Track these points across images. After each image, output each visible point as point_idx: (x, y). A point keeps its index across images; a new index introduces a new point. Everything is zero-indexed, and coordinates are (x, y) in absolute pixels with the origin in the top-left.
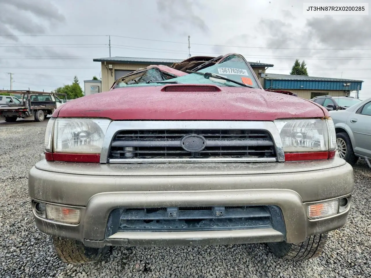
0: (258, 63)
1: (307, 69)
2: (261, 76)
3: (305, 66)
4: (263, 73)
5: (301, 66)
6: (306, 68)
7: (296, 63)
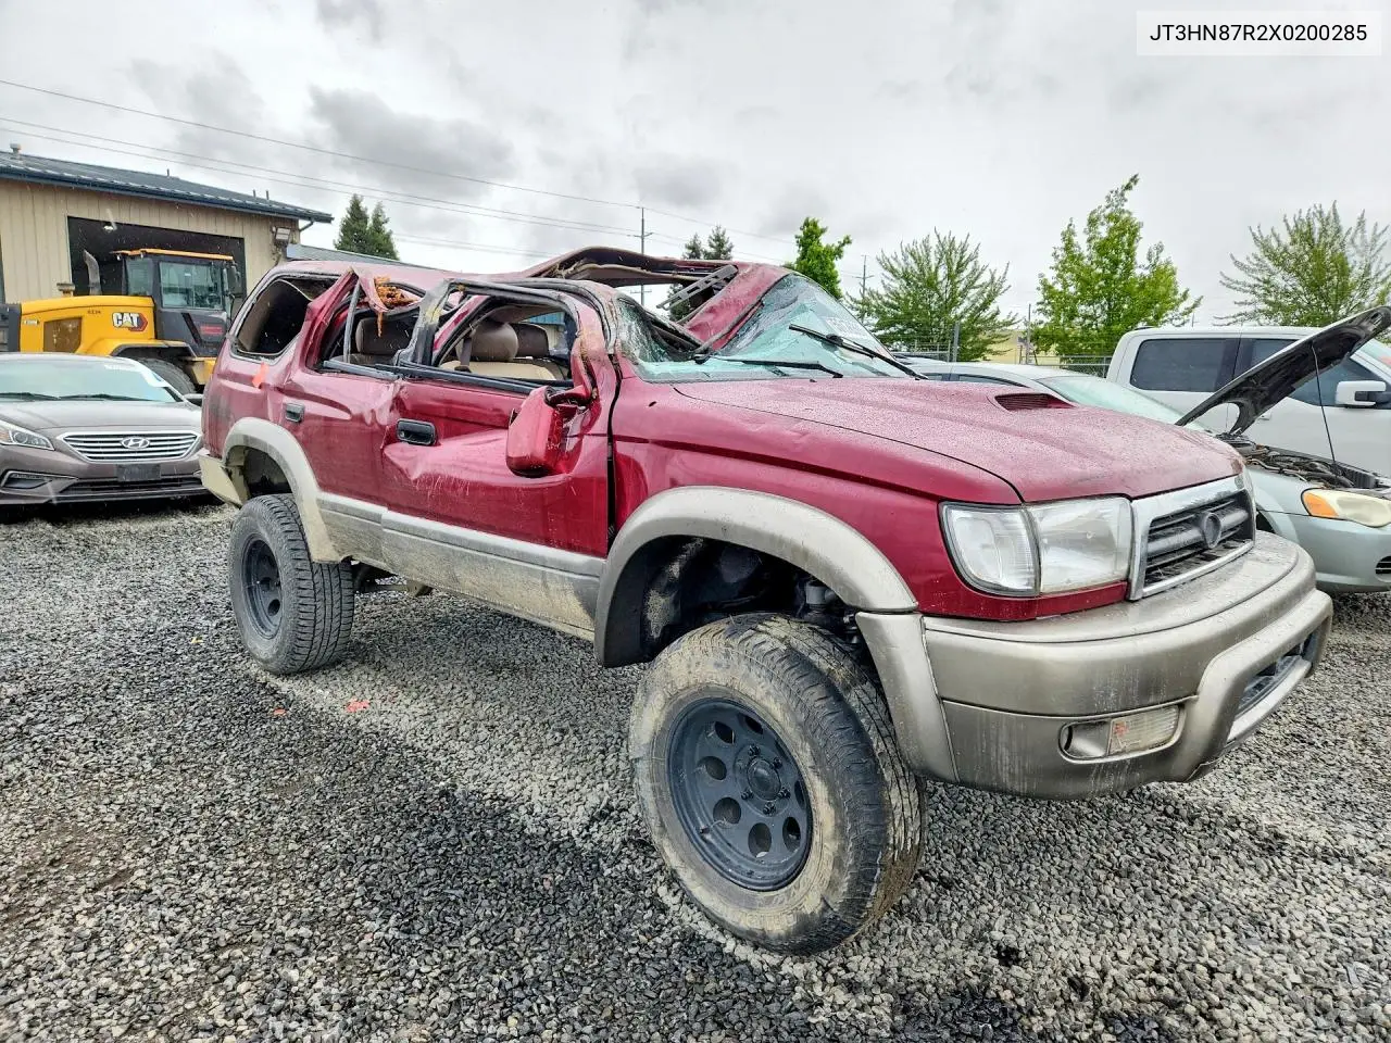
0: (262, 200)
1: (393, 236)
2: (284, 252)
3: (385, 225)
4: (292, 242)
5: (370, 222)
6: (391, 232)
7: (352, 208)
